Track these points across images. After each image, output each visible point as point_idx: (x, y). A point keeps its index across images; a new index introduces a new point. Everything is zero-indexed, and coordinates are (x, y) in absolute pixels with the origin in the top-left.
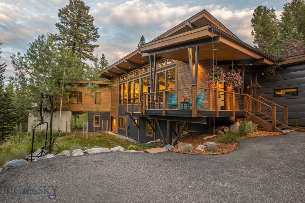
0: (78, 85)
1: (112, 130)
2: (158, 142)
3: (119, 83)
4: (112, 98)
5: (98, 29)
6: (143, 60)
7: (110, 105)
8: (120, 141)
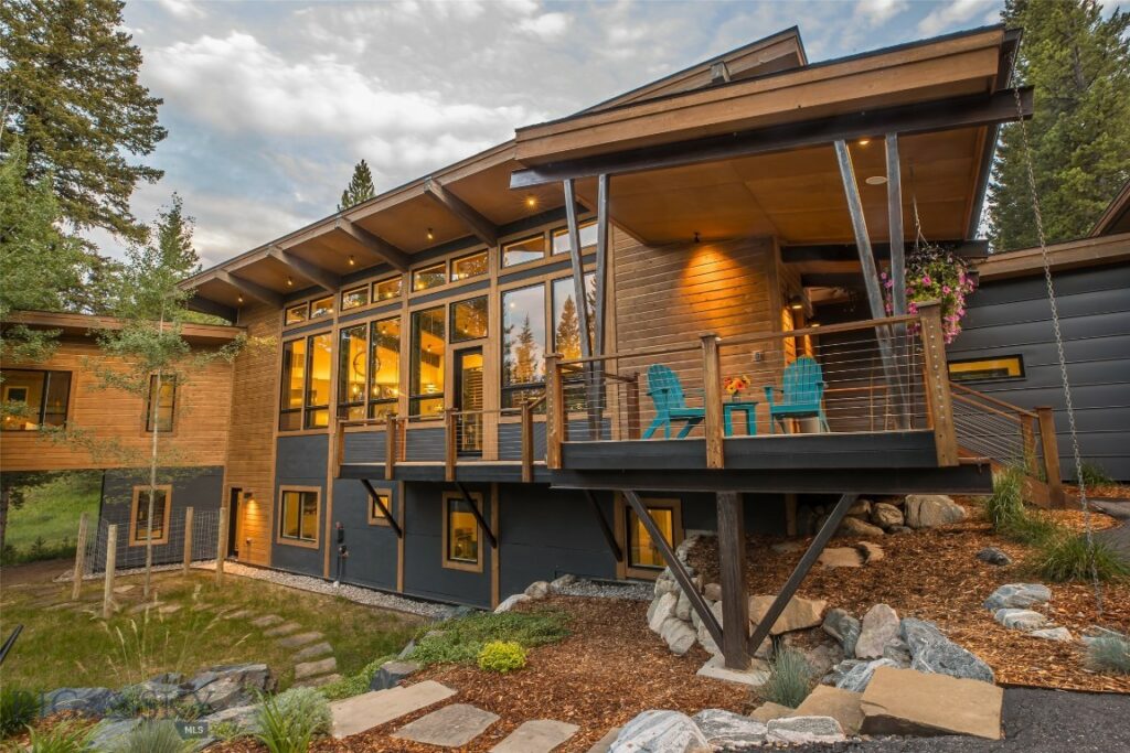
0: (53, 334)
1: (232, 551)
2: (538, 595)
3: (284, 334)
4: (235, 402)
5: (160, 101)
6: (430, 230)
7: (225, 435)
8: (305, 604)
